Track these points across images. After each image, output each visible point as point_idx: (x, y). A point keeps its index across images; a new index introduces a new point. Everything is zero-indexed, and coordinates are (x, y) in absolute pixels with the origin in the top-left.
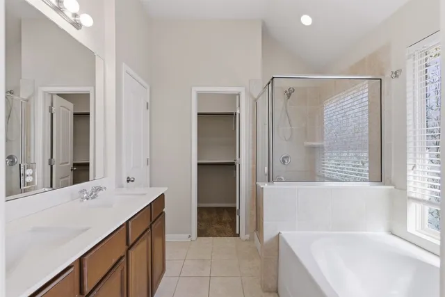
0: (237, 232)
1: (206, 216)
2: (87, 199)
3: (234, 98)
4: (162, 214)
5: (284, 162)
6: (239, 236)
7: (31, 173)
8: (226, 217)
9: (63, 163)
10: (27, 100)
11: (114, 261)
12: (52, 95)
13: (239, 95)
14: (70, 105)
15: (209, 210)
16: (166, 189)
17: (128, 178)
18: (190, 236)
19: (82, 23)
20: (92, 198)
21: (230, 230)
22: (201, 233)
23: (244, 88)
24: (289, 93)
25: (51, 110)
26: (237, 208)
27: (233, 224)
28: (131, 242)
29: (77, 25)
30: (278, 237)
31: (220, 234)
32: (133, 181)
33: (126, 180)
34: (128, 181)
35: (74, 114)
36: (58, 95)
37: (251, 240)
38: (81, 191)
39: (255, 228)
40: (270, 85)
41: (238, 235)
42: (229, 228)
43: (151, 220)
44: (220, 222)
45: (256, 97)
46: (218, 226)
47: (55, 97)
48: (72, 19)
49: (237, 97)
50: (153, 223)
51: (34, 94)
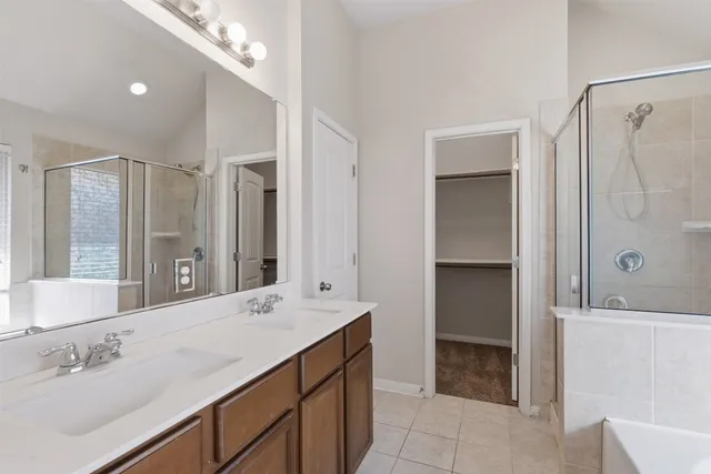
0: (514, 398)
1: (454, 358)
2: (259, 312)
3: (507, 142)
4: (368, 346)
5: (625, 266)
6: (517, 406)
7: (188, 272)
8: (493, 364)
9: (250, 259)
10: (211, 177)
11: (273, 416)
12: (238, 166)
13: (517, 134)
14: (260, 179)
15: (462, 347)
16: (375, 305)
17: (322, 283)
18: (422, 390)
19: (254, 56)
20: (265, 312)
21: (500, 390)
22: (443, 387)
23: (528, 120)
24: (639, 118)
25: (236, 187)
26: (514, 352)
27: (505, 379)
28: (305, 389)
29: (248, 62)
30: (600, 427)
31: (479, 394)
32: (328, 289)
33: (318, 286)
34: (322, 289)
35: (265, 192)
36: (246, 166)
37: (543, 417)
38: (249, 301)
39: (551, 397)
40: (583, 104)
41: (516, 404)
42: (496, 386)
43: (345, 356)
44: (480, 374)
45: (553, 134)
46: (475, 379)
47: (241, 169)
48: (241, 54)
49: (514, 139)
50: (348, 361)
51: (218, 168)
